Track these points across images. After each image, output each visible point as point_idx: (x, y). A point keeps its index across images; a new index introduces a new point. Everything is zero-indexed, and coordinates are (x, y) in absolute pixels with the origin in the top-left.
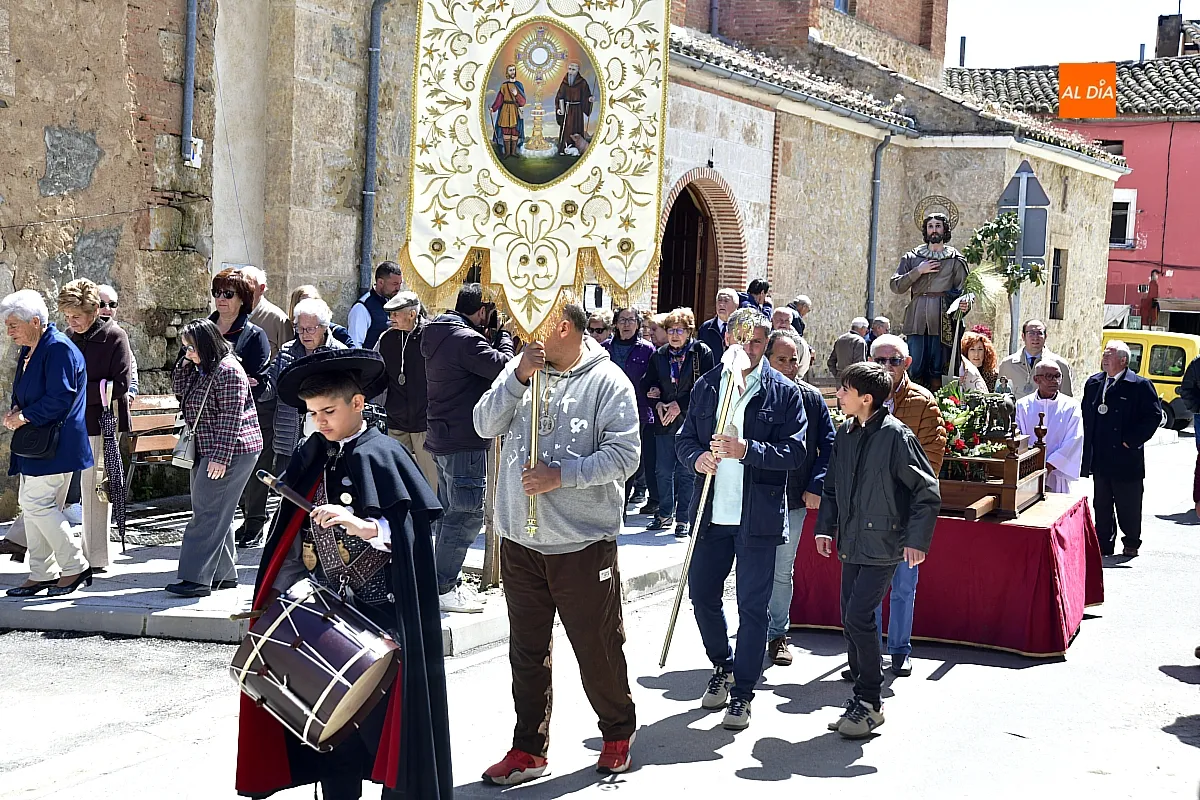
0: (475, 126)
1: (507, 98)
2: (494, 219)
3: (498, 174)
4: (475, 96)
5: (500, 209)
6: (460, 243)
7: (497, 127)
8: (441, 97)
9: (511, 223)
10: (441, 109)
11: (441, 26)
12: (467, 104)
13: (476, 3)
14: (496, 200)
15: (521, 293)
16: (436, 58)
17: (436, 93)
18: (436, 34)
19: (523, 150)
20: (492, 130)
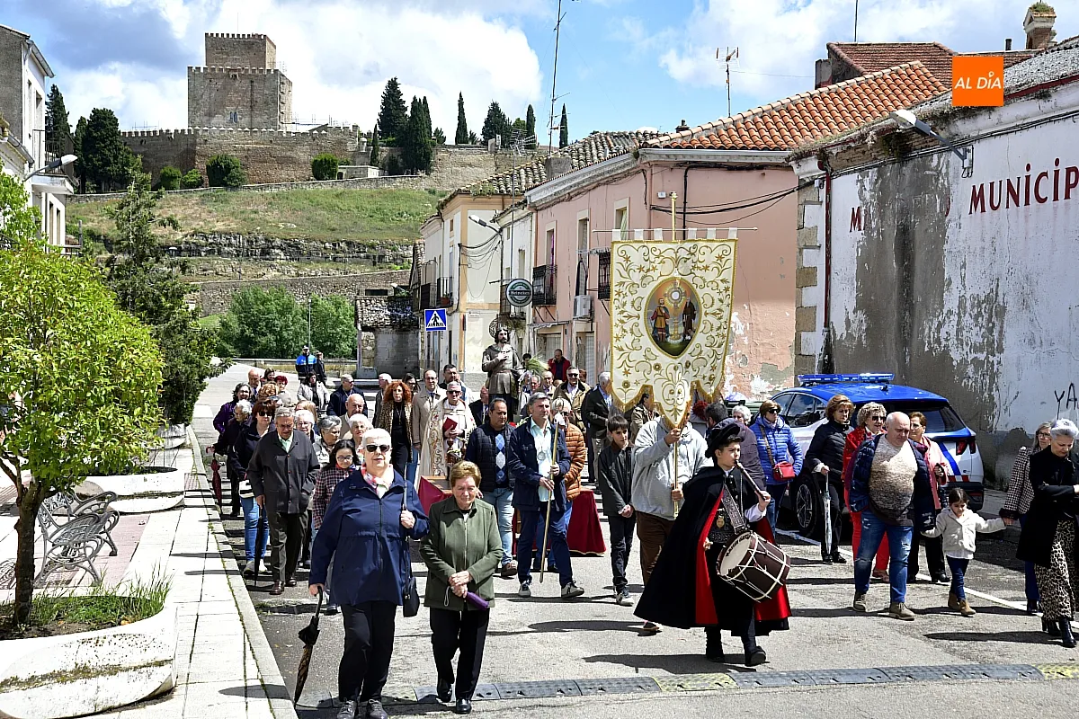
0: (643, 327)
1: (659, 314)
2: (654, 372)
3: (655, 350)
4: (642, 313)
5: (657, 367)
6: (637, 383)
7: (655, 328)
8: (625, 314)
9: (663, 373)
10: (625, 320)
11: (623, 280)
12: (638, 317)
13: (641, 269)
14: (655, 362)
15: (671, 408)
16: (622, 296)
17: (622, 312)
18: (622, 283)
19: (669, 339)
20: (652, 329)
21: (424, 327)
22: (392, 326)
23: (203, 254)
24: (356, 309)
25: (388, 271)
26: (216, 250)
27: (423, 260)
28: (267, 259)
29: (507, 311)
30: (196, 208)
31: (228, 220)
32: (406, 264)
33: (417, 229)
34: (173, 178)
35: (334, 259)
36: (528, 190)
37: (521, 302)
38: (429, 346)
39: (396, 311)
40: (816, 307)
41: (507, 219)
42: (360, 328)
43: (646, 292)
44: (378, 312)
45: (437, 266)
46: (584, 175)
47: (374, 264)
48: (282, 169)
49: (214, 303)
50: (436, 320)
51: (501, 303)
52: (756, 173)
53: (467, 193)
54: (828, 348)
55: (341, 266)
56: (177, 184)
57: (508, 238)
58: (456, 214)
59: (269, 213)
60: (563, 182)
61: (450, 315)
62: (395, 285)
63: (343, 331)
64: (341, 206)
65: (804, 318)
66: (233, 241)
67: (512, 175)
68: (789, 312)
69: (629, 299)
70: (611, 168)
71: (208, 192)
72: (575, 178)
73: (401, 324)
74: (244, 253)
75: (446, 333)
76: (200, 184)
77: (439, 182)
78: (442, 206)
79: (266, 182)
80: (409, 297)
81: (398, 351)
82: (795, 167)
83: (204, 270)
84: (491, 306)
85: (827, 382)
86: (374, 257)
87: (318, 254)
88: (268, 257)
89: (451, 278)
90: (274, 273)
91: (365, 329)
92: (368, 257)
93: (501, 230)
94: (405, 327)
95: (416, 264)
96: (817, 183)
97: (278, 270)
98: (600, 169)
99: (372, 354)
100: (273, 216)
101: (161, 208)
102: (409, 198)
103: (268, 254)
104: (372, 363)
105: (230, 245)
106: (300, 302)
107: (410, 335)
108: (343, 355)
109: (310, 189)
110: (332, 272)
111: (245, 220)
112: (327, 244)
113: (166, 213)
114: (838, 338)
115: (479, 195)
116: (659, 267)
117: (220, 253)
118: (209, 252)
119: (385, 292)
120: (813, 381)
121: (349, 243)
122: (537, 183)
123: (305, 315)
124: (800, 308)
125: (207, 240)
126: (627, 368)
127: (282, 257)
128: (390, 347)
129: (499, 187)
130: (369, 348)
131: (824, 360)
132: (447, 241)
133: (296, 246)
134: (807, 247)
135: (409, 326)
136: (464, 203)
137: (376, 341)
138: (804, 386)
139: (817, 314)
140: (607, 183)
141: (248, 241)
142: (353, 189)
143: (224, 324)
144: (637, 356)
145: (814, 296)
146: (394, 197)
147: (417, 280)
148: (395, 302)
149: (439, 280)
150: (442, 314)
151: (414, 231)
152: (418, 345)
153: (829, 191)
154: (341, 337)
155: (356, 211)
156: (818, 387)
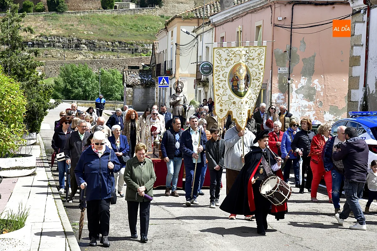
0: (227, 85)
1: (234, 79)
2: (233, 105)
3: (233, 95)
4: (227, 79)
5: (234, 103)
6: (226, 110)
7: (232, 86)
8: (220, 80)
9: (237, 105)
10: (220, 82)
11: (218, 65)
12: (225, 81)
13: (226, 60)
14: (233, 101)
15: (240, 121)
16: (218, 72)
17: (218, 79)
18: (218, 66)
19: (239, 90)
20: (231, 86)
21: (157, 86)
22: (142, 85)
23: (45, 46)
24: (123, 76)
25: (140, 57)
26: (52, 45)
27: (157, 51)
28: (78, 50)
29: (200, 78)
30: (41, 23)
31: (58, 29)
32: (149, 53)
33: (154, 35)
34: (29, 6)
35: (113, 50)
36: (211, 16)
37: (207, 73)
38: (160, 95)
39: (144, 77)
40: (359, 76)
41: (200, 31)
42: (125, 85)
43: (228, 70)
44: (135, 78)
45: (165, 55)
46: (240, 8)
47: (133, 53)
48: (86, 3)
49: (51, 72)
50: (163, 82)
51: (197, 74)
52: (330, 7)
53: (180, 17)
54: (365, 98)
55: (116, 54)
56: (32, 9)
57: (201, 41)
58: (174, 28)
59: (79, 26)
60: (229, 12)
61: (171, 79)
62: (143, 64)
63: (116, 87)
64: (116, 23)
65: (353, 83)
66: (61, 40)
67: (203, 8)
68: (344, 80)
69: (221, 73)
70: (254, 4)
71: (48, 14)
72: (235, 10)
73: (146, 84)
74: (67, 46)
75: (168, 89)
76: (43, 10)
77: (166, 11)
78: (167, 24)
79: (77, 10)
80: (150, 70)
81: (144, 97)
82: (351, 3)
83: (46, 55)
84: (191, 75)
85: (365, 115)
86: (133, 49)
87: (104, 48)
88: (79, 48)
89: (171, 61)
90: (82, 57)
91: (128, 86)
92: (129, 50)
93: (197, 36)
94: (148, 85)
95: (154, 54)
96: (362, 11)
97: (84, 56)
98: (248, 5)
99: (131, 99)
100: (81, 28)
101: (23, 22)
102: (150, 19)
103: (79, 47)
104: (131, 103)
105: (59, 42)
106: (95, 72)
107: (151, 90)
108: (117, 99)
109: (100, 14)
110: (111, 57)
111: (67, 29)
112: (109, 43)
113: (26, 25)
114: (371, 93)
115: (186, 19)
116: (234, 58)
117: (54, 46)
118: (48, 46)
119: (138, 68)
120: (357, 115)
121: (120, 42)
122: (216, 12)
123: (98, 78)
124: (351, 78)
125: (47, 39)
126: (221, 104)
127: (86, 49)
128: (140, 95)
129: (196, 14)
130: (130, 96)
131: (363, 104)
132: (170, 42)
133: (93, 43)
134: (355, 45)
135: (150, 85)
136: (178, 22)
137: (133, 92)
138: (352, 117)
139: (360, 81)
140: (252, 13)
141: (68, 40)
142: (122, 15)
143: (56, 83)
144: (225, 98)
145: (358, 71)
146: (143, 19)
147: (154, 62)
148: (143, 73)
149: (165, 62)
150: (167, 79)
151: (153, 37)
152: (154, 94)
153: (368, 16)
154: (115, 90)
155: (123, 26)
156: (360, 118)
